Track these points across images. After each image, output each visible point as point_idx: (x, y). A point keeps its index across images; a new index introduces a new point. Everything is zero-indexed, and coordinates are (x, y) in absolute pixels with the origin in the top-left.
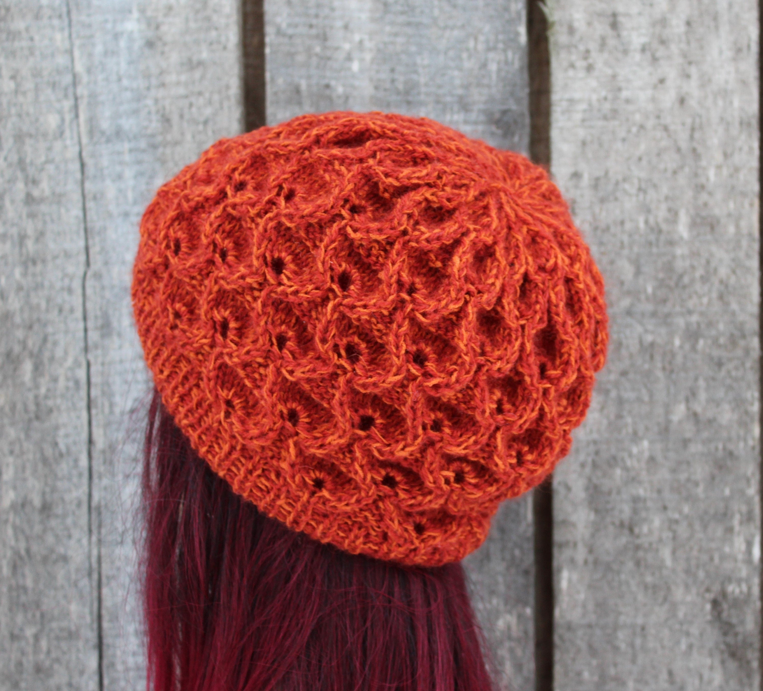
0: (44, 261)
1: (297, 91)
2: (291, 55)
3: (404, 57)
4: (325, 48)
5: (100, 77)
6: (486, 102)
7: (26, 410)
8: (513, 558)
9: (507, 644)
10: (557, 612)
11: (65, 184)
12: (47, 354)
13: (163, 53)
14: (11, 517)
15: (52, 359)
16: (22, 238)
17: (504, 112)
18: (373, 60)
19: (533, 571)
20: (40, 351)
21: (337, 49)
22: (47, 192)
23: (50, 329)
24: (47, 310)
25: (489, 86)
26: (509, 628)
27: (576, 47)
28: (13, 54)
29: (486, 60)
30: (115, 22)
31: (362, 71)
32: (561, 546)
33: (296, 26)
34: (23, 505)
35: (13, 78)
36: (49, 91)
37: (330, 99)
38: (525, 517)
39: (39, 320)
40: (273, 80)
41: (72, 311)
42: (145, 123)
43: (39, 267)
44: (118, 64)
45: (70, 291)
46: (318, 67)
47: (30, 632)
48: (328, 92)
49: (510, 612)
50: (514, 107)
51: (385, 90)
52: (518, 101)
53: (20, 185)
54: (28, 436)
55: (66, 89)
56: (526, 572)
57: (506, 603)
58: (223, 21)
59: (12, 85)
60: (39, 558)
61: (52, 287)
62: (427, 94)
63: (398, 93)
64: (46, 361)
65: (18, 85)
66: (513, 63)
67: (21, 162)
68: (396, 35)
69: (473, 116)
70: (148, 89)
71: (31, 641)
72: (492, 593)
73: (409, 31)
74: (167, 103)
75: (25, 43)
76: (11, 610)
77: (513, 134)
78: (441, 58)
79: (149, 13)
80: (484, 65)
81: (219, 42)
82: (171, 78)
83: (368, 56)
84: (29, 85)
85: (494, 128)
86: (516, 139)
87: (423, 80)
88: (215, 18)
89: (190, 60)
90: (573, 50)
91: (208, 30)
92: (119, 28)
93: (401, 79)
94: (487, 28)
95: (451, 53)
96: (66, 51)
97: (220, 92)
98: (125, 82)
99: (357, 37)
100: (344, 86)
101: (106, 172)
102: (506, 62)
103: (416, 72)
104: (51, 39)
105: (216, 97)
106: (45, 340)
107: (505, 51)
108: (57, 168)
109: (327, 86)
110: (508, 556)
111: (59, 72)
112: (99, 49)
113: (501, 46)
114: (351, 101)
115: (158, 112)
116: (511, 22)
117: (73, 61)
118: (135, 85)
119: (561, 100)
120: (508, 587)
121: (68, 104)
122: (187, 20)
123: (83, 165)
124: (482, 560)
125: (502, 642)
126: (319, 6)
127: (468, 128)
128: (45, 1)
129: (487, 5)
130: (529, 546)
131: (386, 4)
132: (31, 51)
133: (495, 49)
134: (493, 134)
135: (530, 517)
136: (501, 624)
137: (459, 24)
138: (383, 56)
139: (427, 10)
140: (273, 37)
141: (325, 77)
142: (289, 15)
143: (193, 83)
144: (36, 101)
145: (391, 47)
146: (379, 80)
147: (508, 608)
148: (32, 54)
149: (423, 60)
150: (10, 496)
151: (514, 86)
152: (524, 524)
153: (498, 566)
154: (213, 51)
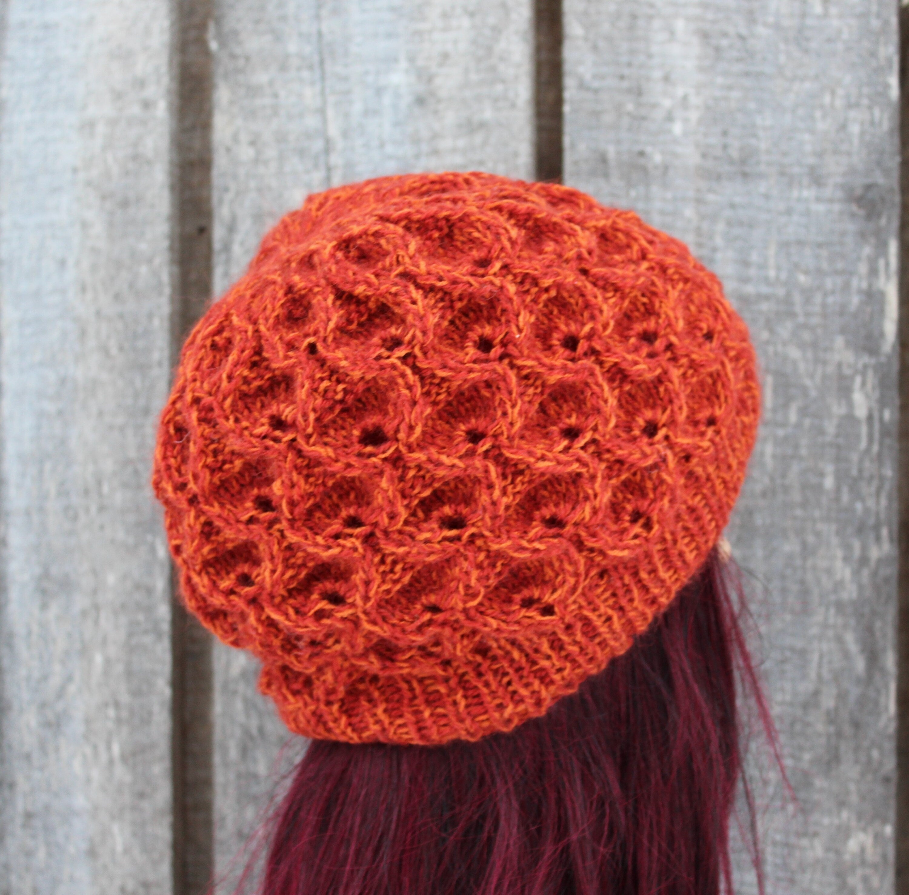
1: (603, 160)
2: (596, 114)
3: (739, 116)
4: (639, 105)
5: (359, 142)
6: (844, 175)
8: (870, 760)
9: (859, 872)
13: (436, 112)
14: (241, 688)
17: (868, 187)
18: (700, 121)
19: (894, 777)
25: (849, 154)
26: (863, 850)
28: (252, 114)
29: (846, 120)
30: (377, 73)
31: (685, 134)
33: (603, 77)
35: (253, 143)
36: (296, 160)
37: (644, 169)
38: (887, 709)
40: (573, 146)
44: (381, 126)
46: (629, 129)
48: (642, 161)
49: (864, 830)
50: (881, 180)
51: (716, 158)
52: (886, 172)
55: (316, 157)
56: (886, 780)
57: (859, 820)
58: (511, 72)
59: (251, 152)
62: (769, 164)
63: (731, 162)
65: (259, 153)
66: (880, 124)
68: (730, 88)
69: (828, 192)
70: (417, 156)
72: (842, 804)
73: (747, 83)
75: (267, 101)
76: (239, 802)
77: (879, 216)
78: (788, 118)
80: (843, 127)
81: (506, 99)
82: (446, 144)
83: (694, 116)
84: (271, 153)
85: (854, 208)
86: (883, 221)
87: (763, 146)
88: (502, 68)
89: (469, 121)
91: (493, 82)
92: (383, 81)
93: (735, 145)
94: (848, 79)
95: (801, 112)
96: (317, 110)
97: (505, 161)
98: (389, 149)
99: (680, 91)
100: (663, 153)
102: (872, 123)
103: (755, 135)
104: (299, 95)
105: (501, 168)
107: (870, 108)
109: (642, 154)
110: (863, 758)
111: (308, 136)
112: (357, 108)
113: (865, 101)
114: (671, 172)
116: (879, 70)
117: (325, 121)
118: (401, 152)
120: (863, 798)
121: (317, 175)
122: (466, 71)
124: (829, 763)
125: (853, 869)
126: (632, 52)
127: (821, 208)
128: (292, 47)
129: (848, 49)
130: (890, 746)
131: (718, 49)
132: (275, 111)
133: (857, 105)
134: (853, 215)
135: (892, 707)
136: (853, 845)
137: (812, 73)
138: (713, 115)
139: (771, 57)
140: (574, 92)
141: (637, 142)
142: (595, 64)
143: (473, 149)
144: (280, 172)
145: (723, 104)
146: (708, 146)
147: (862, 824)
148: (276, 114)
149: (764, 120)
150: (240, 661)
151: (882, 152)
152: (884, 718)
153: (850, 770)
154: (498, 110)
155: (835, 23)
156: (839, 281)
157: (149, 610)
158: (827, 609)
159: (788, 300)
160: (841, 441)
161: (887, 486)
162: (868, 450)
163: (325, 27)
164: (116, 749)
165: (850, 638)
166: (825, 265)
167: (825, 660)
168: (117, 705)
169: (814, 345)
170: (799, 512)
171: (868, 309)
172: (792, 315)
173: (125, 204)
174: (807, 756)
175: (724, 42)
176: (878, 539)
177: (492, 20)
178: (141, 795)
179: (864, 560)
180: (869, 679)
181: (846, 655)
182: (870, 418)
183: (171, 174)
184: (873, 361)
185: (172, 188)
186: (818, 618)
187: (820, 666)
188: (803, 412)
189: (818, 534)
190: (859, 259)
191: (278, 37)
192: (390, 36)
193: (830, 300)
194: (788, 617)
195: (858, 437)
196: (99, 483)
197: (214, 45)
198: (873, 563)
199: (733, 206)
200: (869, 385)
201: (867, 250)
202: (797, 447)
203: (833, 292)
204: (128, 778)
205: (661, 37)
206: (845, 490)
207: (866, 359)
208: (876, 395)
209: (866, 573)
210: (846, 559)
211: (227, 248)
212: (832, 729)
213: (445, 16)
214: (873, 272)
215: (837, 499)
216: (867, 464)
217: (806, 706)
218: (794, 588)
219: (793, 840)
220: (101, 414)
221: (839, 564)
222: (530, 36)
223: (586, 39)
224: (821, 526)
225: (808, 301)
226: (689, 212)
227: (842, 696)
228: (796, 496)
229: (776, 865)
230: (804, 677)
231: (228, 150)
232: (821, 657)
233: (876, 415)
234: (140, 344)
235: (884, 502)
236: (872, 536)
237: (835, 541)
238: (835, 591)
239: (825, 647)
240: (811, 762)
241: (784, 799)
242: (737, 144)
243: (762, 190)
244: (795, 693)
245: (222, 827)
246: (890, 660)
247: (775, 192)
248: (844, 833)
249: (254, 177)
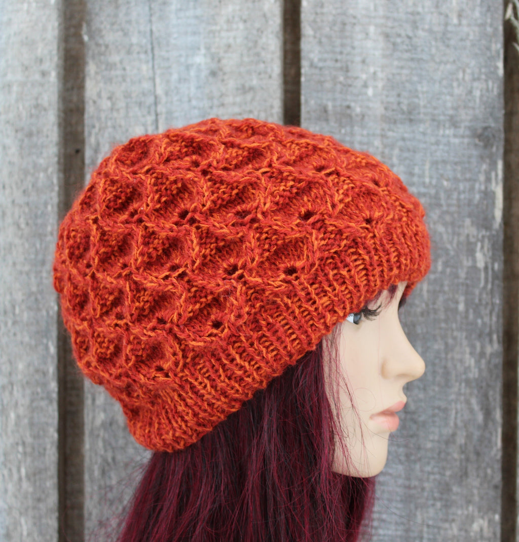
1: (326, 111)
2: (321, 83)
3: (407, 85)
4: (347, 77)
5: (175, 98)
6: (471, 121)
8: (486, 475)
13: (223, 80)
14: (102, 433)
17: (485, 129)
18: (384, 88)
19: (500, 485)
21: (356, 78)
25: (473, 108)
26: (481, 530)
28: (110, 80)
29: (472, 88)
30: (187, 56)
31: (375, 95)
33: (325, 60)
34: (111, 424)
35: (110, 98)
36: (137, 109)
37: (350, 116)
38: (496, 444)
40: (306, 101)
44: (189, 88)
48: (348, 111)
49: (483, 518)
50: (493, 125)
51: (393, 110)
52: (496, 120)
55: (149, 107)
56: (496, 487)
57: (479, 511)
58: (269, 56)
60: (122, 464)
62: (425, 114)
63: (403, 113)
65: (113, 104)
66: (492, 91)
68: (402, 68)
69: (461, 131)
70: (211, 108)
72: (469, 502)
73: (413, 65)
75: (119, 72)
76: (99, 503)
77: (492, 146)
78: (437, 86)
79: (213, 50)
80: (470, 92)
81: (266, 72)
82: (229, 100)
83: (380, 84)
84: (121, 104)
85: (477, 141)
86: (494, 149)
87: (422, 103)
88: (263, 54)
89: (243, 86)
91: (258, 63)
92: (190, 61)
94: (473, 63)
95: (445, 83)
96: (150, 79)
97: (265, 111)
98: (194, 103)
99: (372, 70)
100: (361, 107)
102: (487, 90)
103: (417, 97)
104: (139, 69)
105: (263, 115)
107: (486, 81)
109: (348, 107)
110: (482, 474)
111: (144, 94)
112: (175, 77)
113: (483, 77)
114: (366, 118)
116: (491, 58)
117: (155, 85)
118: (201, 105)
120: (482, 498)
121: (150, 119)
122: (242, 55)
124: (461, 477)
126: (343, 45)
127: (457, 141)
128: (134, 40)
129: (473, 45)
130: (498, 466)
131: (394, 44)
132: (124, 78)
133: (479, 79)
134: (476, 145)
135: (499, 443)
136: (476, 527)
137: (451, 60)
138: (392, 84)
139: (426, 49)
140: (307, 69)
141: (346, 100)
142: (320, 52)
143: (246, 103)
144: (127, 116)
145: (398, 77)
146: (388, 103)
147: (481, 514)
148: (124, 80)
149: (423, 88)
150: (101, 417)
151: (494, 108)
152: (494, 450)
153: (474, 481)
154: (261, 79)
155: (466, 29)
156: (468, 185)
157: (45, 385)
158: (460, 384)
159: (437, 197)
160: (468, 282)
161: (496, 309)
162: (485, 288)
163: (154, 29)
164: (23, 471)
165: (474, 401)
166: (459, 176)
167: (459, 415)
168: (24, 444)
169: (453, 224)
170: (443, 325)
171: (485, 202)
172: (440, 205)
173: (30, 135)
174: (448, 473)
175: (399, 40)
176: (491, 341)
177: (257, 25)
178: (39, 500)
179: (482, 354)
180: (485, 426)
181: (471, 411)
182: (486, 268)
183: (59, 117)
184: (488, 234)
185: (60, 125)
186: (455, 389)
187: (456, 418)
188: (446, 264)
189: (455, 338)
190: (480, 172)
191: (126, 34)
192: (194, 33)
193: (462, 196)
194: (437, 389)
195: (479, 279)
196: (14, 307)
197: (86, 38)
198: (488, 356)
199: (403, 139)
200: (486, 249)
201: (484, 167)
202: (442, 285)
203: (464, 192)
204: (31, 490)
205: (360, 36)
206: (471, 311)
207: (484, 232)
208: (490, 253)
209: (483, 361)
210: (471, 354)
211: (94, 162)
212: (463, 456)
213: (228, 22)
214: (488, 180)
215: (467, 317)
216: (484, 296)
217: (447, 443)
218: (441, 371)
219: (441, 524)
220: (14, 264)
221: (467, 356)
222: (280, 35)
223: (315, 37)
224: (455, 333)
225: (449, 197)
226: (377, 143)
227: (469, 437)
228: (442, 316)
229: (429, 539)
230: (447, 425)
231: (95, 102)
232: (457, 413)
233: (490, 266)
234: (39, 221)
235: (494, 319)
236: (487, 339)
237: (465, 342)
238: (465, 373)
239: (459, 406)
240: (451, 476)
241: (435, 499)
242: (406, 102)
243: (421, 130)
244: (441, 435)
245: (89, 519)
246: (498, 415)
247: (429, 131)
248: (471, 519)
249: (111, 119)
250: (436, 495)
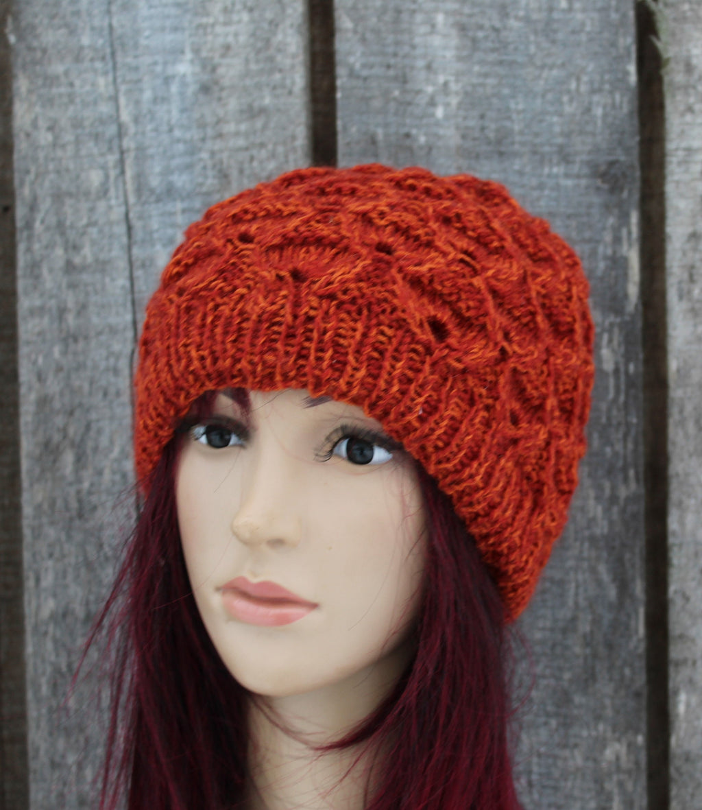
0: (86, 338)
1: (373, 141)
2: (366, 100)
3: (495, 101)
4: (404, 92)
6: (590, 153)
7: (67, 508)
8: (622, 677)
9: (615, 778)
10: (673, 741)
11: (110, 250)
12: (90, 444)
13: (220, 99)
14: (51, 629)
15: (96, 449)
16: (62, 311)
17: (612, 164)
18: (460, 104)
19: (645, 692)
20: (83, 440)
21: (419, 92)
22: (90, 259)
23: (93, 416)
24: (90, 394)
25: (593, 134)
26: (618, 758)
27: (694, 87)
28: (49, 102)
29: (590, 103)
30: (165, 64)
31: (446, 117)
32: (677, 664)
33: (372, 66)
34: (64, 615)
35: (51, 129)
36: (91, 144)
37: (410, 149)
38: (637, 632)
39: (80, 405)
40: (345, 128)
41: (118, 394)
42: (200, 180)
43: (81, 345)
44: (169, 112)
45: (116, 371)
46: (396, 114)
47: (71, 759)
48: (408, 142)
49: (619, 740)
50: (622, 158)
51: (474, 139)
52: (627, 151)
53: (59, 252)
54: (69, 537)
56: (637, 695)
57: (614, 731)
58: (288, 62)
59: (50, 137)
61: (95, 367)
62: (523, 144)
63: (489, 143)
64: (89, 451)
65: (56, 138)
66: (621, 107)
67: (60, 226)
68: (486, 75)
69: (575, 169)
70: (203, 140)
71: (74, 769)
72: (598, 718)
73: (501, 70)
74: (225, 155)
75: (63, 90)
76: (51, 734)
77: (621, 190)
78: (539, 101)
79: (204, 54)
80: (588, 110)
81: (283, 86)
83: (454, 101)
84: (68, 137)
85: (599, 182)
86: (625, 194)
87: (517, 128)
88: (279, 58)
89: (250, 107)
90: (691, 91)
91: (271, 71)
92: (170, 71)
93: (491, 127)
94: (591, 67)
95: (550, 96)
96: (110, 98)
97: (284, 143)
98: (177, 133)
99: (441, 79)
100: (426, 134)
101: (156, 236)
102: (614, 106)
103: (509, 118)
104: (94, 84)
105: (280, 149)
106: (88, 427)
107: (611, 92)
108: (101, 231)
109: (408, 135)
110: (616, 676)
111: (102, 121)
112: (147, 95)
113: (607, 87)
114: (434, 152)
115: (214, 166)
116: (619, 59)
117: (118, 109)
118: (188, 136)
119: (677, 149)
120: (617, 712)
121: (112, 159)
122: (247, 61)
123: (130, 229)
124: (586, 681)
125: (609, 775)
126: (397, 43)
127: (569, 183)
128: (86, 40)
129: (591, 40)
130: (641, 664)
131: (474, 41)
132: (71, 98)
133: (600, 90)
134: (598, 189)
135: (642, 630)
136: (609, 754)
137: (559, 62)
138: (471, 100)
139: (522, 47)
140: (345, 79)
141: (404, 125)
142: (364, 54)
143: (255, 132)
144: (77, 155)
145: (480, 90)
146: (467, 128)
147: (617, 735)
148: (72, 101)
149: (517, 104)
150: (49, 606)
151: (623, 133)
152: (635, 639)
153: (605, 688)
154: (277, 96)
155: (579, 16)
156: (587, 248)
158: (582, 544)
161: (633, 432)
162: (615, 400)
163: (115, 23)
165: (602, 569)
166: (574, 235)
167: (581, 590)
171: (613, 273)
174: (567, 676)
175: (480, 34)
176: (626, 479)
177: (269, 15)
179: (614, 499)
180: (620, 605)
181: (599, 583)
182: (616, 371)
184: (618, 320)
186: (574, 552)
187: (577, 595)
190: (604, 229)
191: (72, 32)
192: (175, 29)
195: (606, 388)
197: (12, 39)
198: (622, 502)
200: (615, 342)
201: (611, 221)
205: (424, 29)
206: (596, 436)
207: (612, 318)
208: (622, 350)
209: (615, 509)
210: (598, 499)
211: (29, 225)
212: (588, 651)
213: (226, 10)
214: (617, 240)
216: (615, 412)
217: (564, 631)
219: (557, 752)
221: (592, 502)
222: (304, 29)
223: (355, 32)
227: (596, 622)
229: (540, 774)
230: (563, 605)
231: (28, 135)
232: (577, 587)
233: (622, 369)
235: (630, 446)
236: (620, 477)
237: (587, 482)
238: (589, 527)
239: (580, 577)
240: (571, 681)
241: (548, 715)
242: (493, 126)
243: (517, 167)
244: (555, 620)
245: (36, 757)
246: (639, 588)
247: (528, 169)
248: (602, 743)
249: (53, 160)
250: (550, 708)
